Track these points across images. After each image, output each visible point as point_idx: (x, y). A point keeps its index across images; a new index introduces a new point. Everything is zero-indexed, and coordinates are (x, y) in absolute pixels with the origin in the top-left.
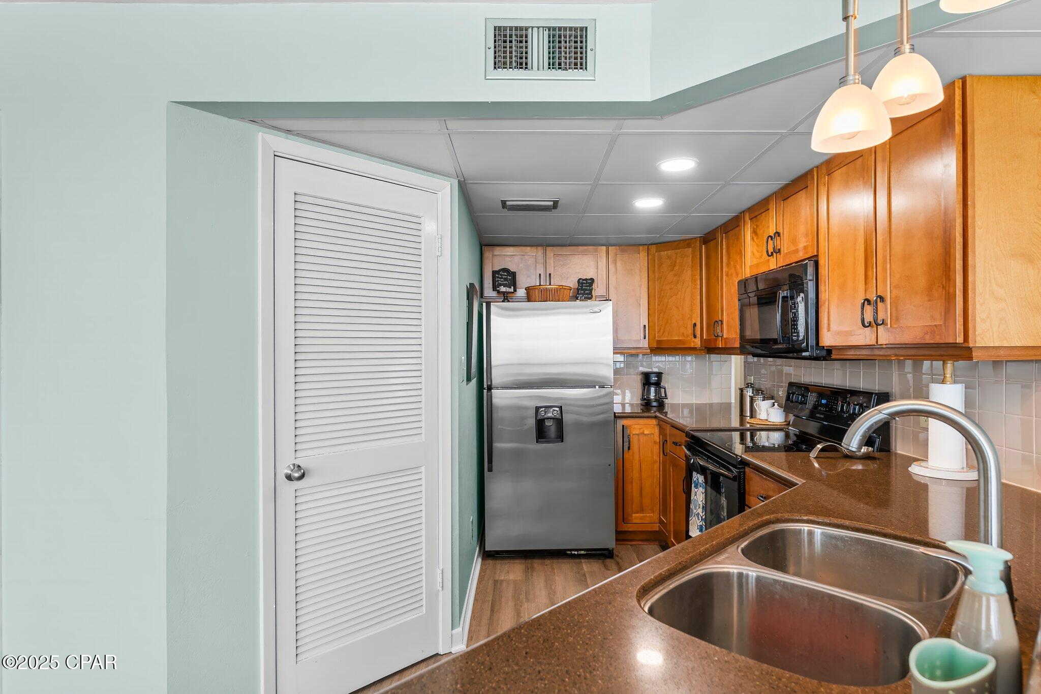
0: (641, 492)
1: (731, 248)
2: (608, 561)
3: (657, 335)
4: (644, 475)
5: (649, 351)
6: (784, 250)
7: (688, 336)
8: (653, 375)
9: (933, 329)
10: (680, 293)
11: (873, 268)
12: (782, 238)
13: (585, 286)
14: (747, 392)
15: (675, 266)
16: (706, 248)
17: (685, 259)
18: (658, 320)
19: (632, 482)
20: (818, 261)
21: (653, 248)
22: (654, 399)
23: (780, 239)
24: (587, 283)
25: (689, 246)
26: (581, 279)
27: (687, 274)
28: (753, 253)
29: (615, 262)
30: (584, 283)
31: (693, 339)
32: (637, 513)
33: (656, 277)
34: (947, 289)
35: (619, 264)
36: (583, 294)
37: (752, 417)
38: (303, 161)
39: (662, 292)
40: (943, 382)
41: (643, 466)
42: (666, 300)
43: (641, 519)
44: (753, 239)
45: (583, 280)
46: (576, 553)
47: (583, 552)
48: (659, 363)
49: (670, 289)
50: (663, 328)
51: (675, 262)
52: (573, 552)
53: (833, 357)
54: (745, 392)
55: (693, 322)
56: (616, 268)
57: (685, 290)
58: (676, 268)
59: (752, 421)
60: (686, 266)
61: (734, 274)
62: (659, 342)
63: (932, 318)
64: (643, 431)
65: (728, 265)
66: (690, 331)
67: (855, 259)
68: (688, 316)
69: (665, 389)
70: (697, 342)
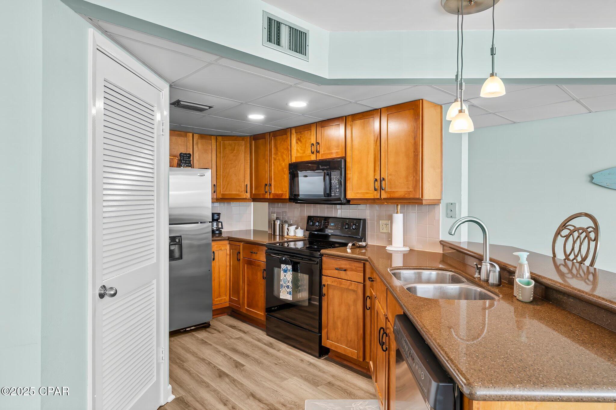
0: (219, 285)
1: (278, 146)
2: (208, 329)
3: (222, 191)
4: (221, 274)
5: (215, 200)
6: (322, 152)
7: (242, 192)
8: (216, 215)
9: (409, 193)
10: (237, 167)
11: (378, 166)
12: (320, 145)
13: (186, 158)
14: (277, 222)
15: (234, 150)
16: (255, 143)
17: (241, 147)
18: (223, 181)
19: (214, 280)
20: (346, 159)
21: (220, 138)
22: (216, 229)
23: (320, 146)
24: (186, 156)
25: (243, 140)
26: (182, 153)
27: (242, 156)
28: (297, 150)
29: (197, 144)
30: (185, 156)
31: (246, 194)
32: (217, 298)
33: (222, 156)
34: (416, 177)
35: (200, 146)
36: (185, 163)
37: (288, 234)
38: (109, 56)
39: (226, 165)
40: (397, 213)
41: (221, 270)
42: (228, 170)
43: (219, 301)
44: (297, 143)
45: (184, 154)
46: (189, 329)
47: (193, 328)
48: (220, 208)
49: (231, 164)
50: (226, 186)
51: (234, 148)
52: (187, 329)
53: (351, 203)
54: (276, 222)
55: (246, 184)
56: (198, 147)
57: (241, 165)
58: (235, 152)
59: (288, 237)
60: (241, 151)
61: (281, 159)
62: (223, 195)
63: (408, 188)
64: (221, 248)
65: (276, 154)
66: (243, 189)
67: (368, 161)
68: (243, 180)
69: (222, 223)
70: (248, 195)
